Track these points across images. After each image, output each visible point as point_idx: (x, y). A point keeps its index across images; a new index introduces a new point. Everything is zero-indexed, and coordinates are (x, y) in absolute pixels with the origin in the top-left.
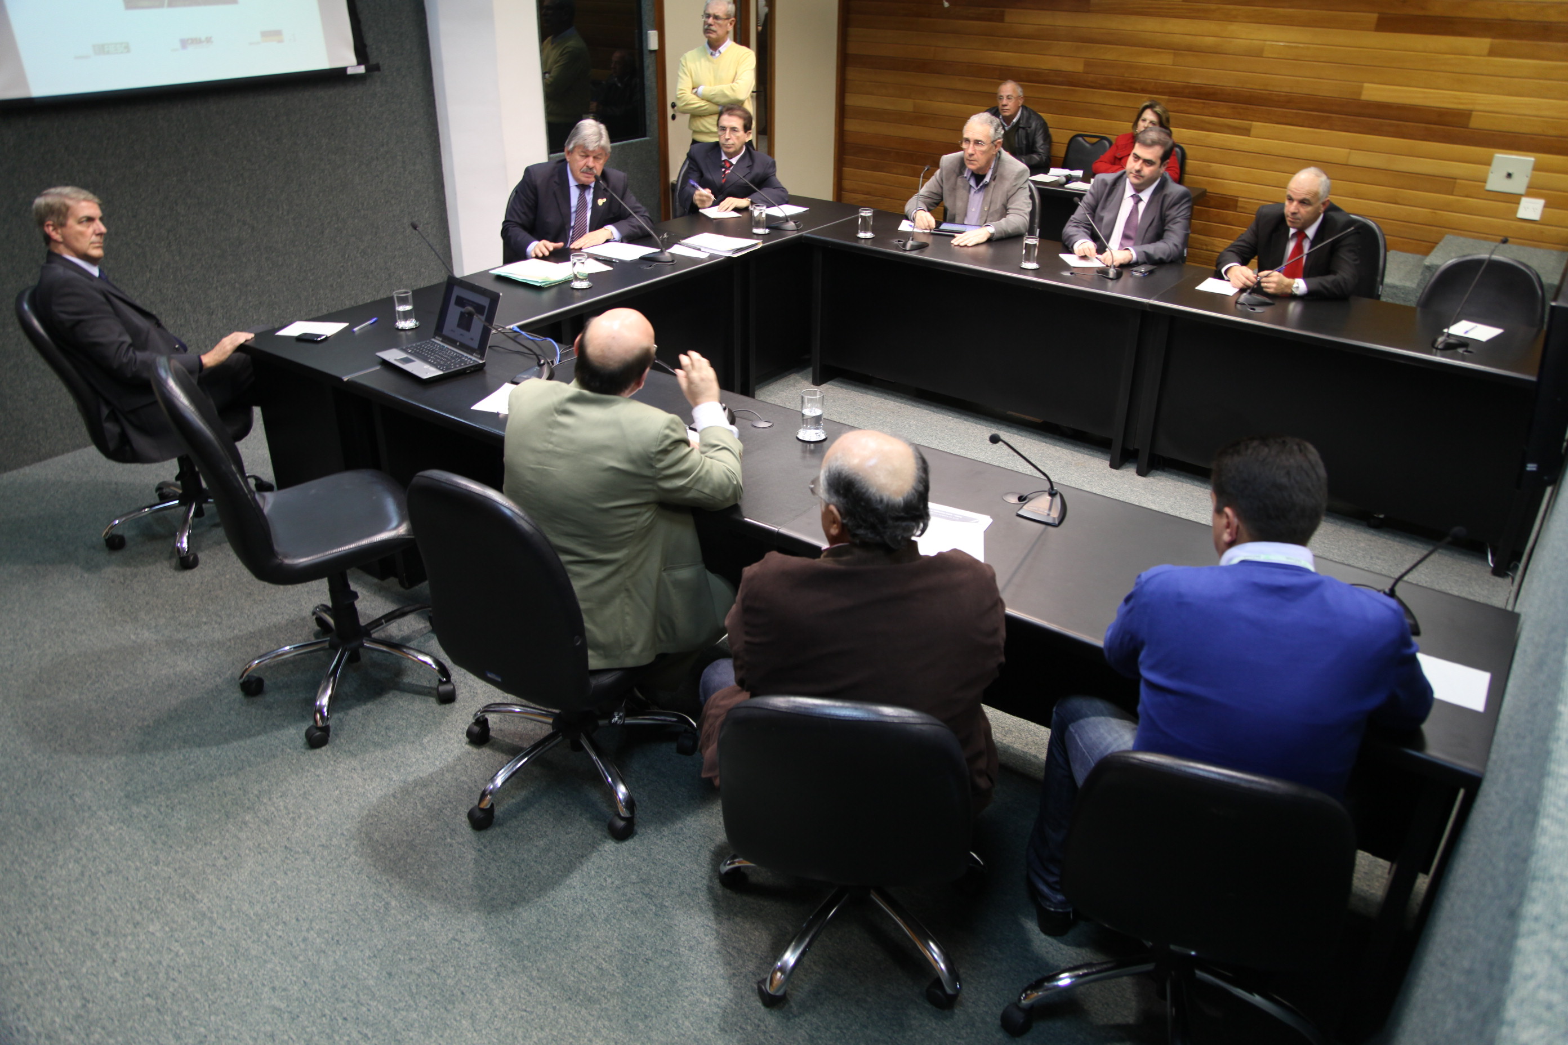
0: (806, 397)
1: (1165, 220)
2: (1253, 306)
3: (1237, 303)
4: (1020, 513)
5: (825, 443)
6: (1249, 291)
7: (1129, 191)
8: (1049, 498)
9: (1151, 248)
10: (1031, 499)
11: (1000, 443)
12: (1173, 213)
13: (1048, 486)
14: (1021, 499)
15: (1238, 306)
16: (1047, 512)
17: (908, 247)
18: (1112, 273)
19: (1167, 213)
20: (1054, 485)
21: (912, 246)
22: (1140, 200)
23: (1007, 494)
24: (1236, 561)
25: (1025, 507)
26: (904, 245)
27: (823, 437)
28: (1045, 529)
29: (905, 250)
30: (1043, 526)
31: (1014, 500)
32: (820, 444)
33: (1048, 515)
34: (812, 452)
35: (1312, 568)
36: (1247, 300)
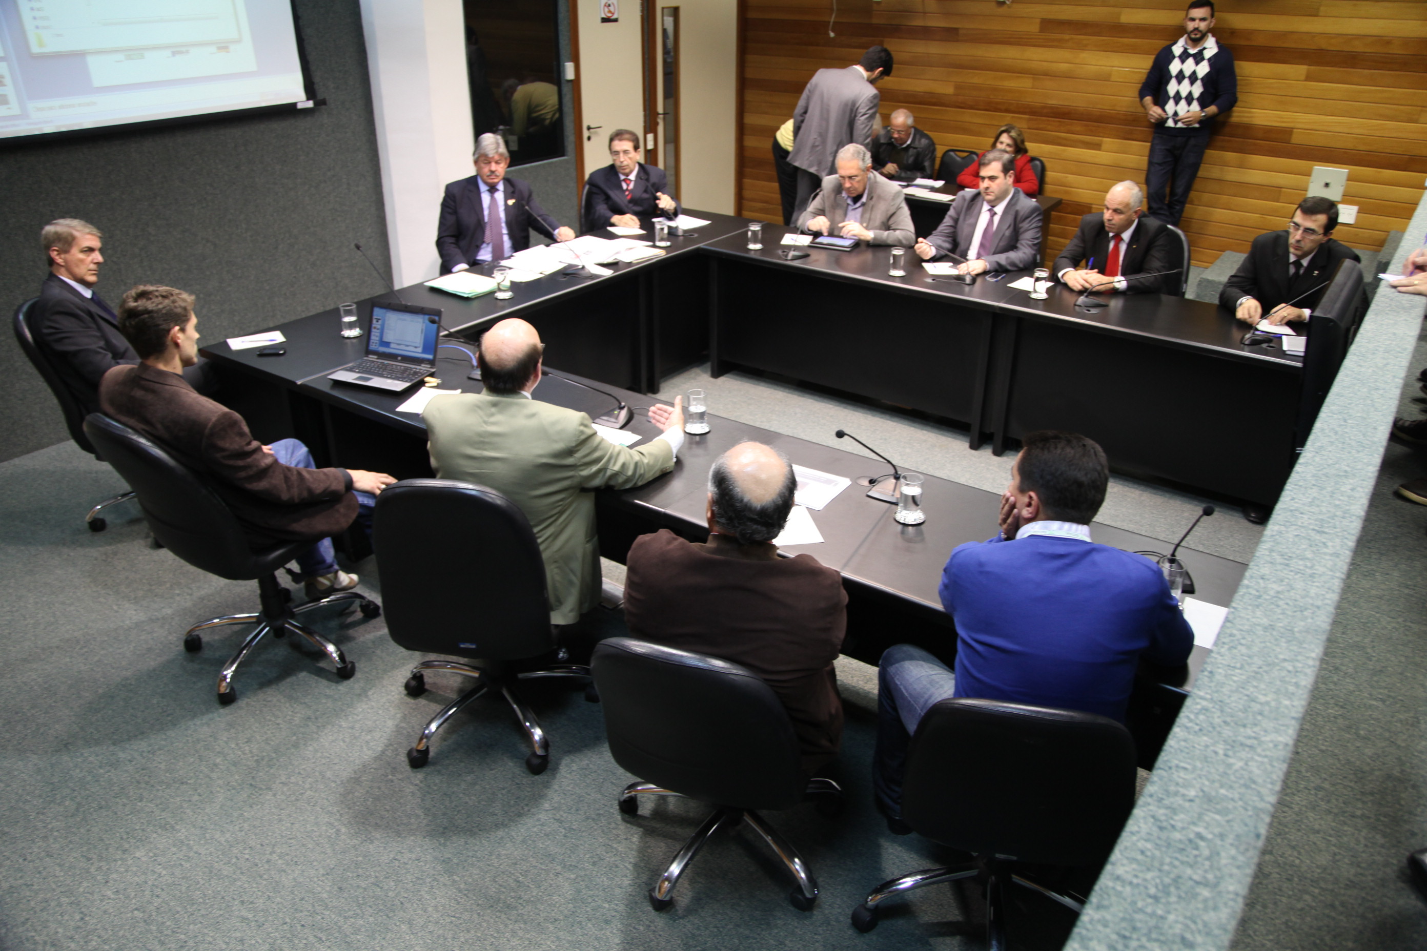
0: (692, 397)
1: (1018, 232)
2: (1089, 307)
3: (1075, 305)
4: (870, 494)
5: (708, 435)
6: (1085, 294)
8: (894, 481)
9: (1002, 258)
10: (879, 482)
11: (846, 437)
12: (1025, 225)
13: (893, 471)
14: (872, 482)
15: (1077, 308)
16: (891, 493)
17: (790, 257)
18: (968, 279)
19: (1021, 225)
20: (898, 469)
21: (793, 256)
22: (995, 214)
23: (859, 478)
24: (1026, 536)
25: (874, 489)
26: (787, 256)
27: (707, 430)
28: (888, 509)
29: (787, 260)
30: (887, 505)
31: (865, 483)
32: (704, 436)
33: (893, 495)
34: (698, 443)
35: (1088, 540)
36: (1084, 302)
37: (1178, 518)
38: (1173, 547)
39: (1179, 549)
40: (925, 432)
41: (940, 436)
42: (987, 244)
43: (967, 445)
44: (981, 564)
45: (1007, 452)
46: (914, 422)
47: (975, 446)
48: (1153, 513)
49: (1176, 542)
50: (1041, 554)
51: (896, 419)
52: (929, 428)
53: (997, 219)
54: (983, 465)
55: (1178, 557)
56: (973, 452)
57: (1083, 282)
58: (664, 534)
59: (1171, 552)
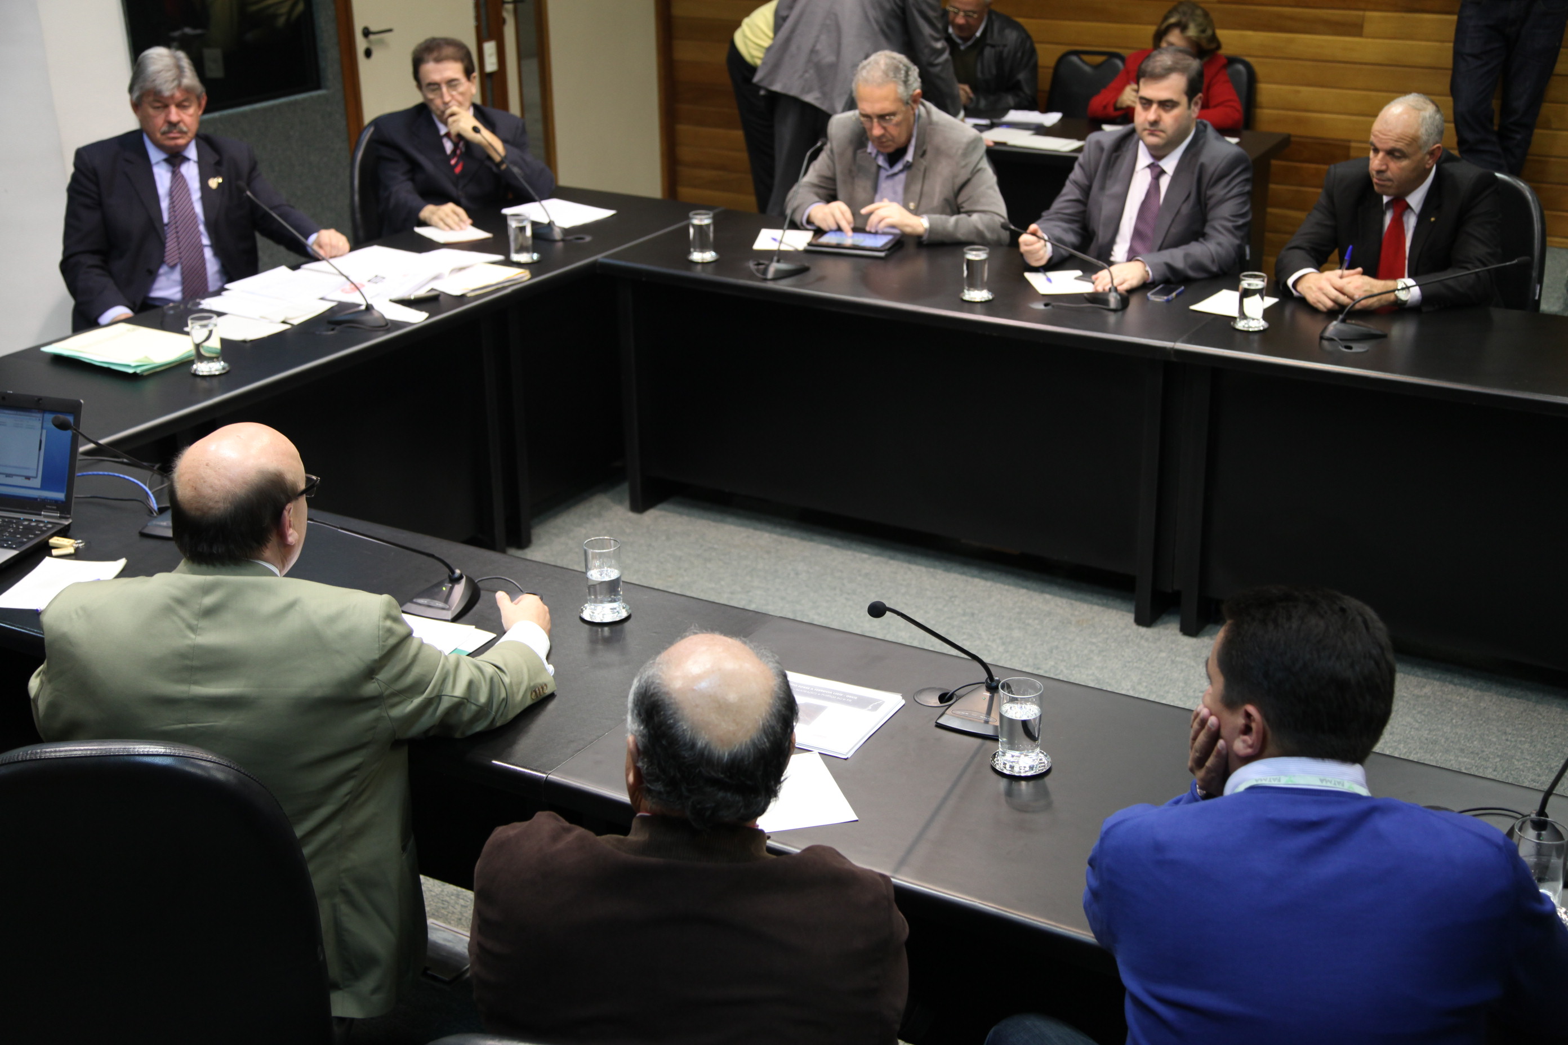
0: (590, 551)
1: (1206, 205)
2: (1348, 340)
3: (1322, 338)
4: (941, 721)
5: (627, 624)
6: (1341, 317)
7: (1144, 158)
8: (988, 694)
9: (1177, 257)
10: (960, 697)
11: (888, 613)
12: (1219, 191)
13: (984, 676)
14: (945, 698)
15: (1325, 343)
16: (983, 717)
17: (770, 275)
18: (1113, 300)
19: (1209, 193)
20: (992, 669)
21: (777, 271)
22: (1163, 172)
23: (921, 692)
24: (1241, 788)
25: (949, 711)
26: (765, 272)
27: (624, 614)
28: (980, 747)
29: (765, 280)
30: (978, 741)
31: (934, 701)
32: (619, 627)
33: (987, 722)
34: (607, 641)
35: (1364, 792)
36: (1339, 332)
37: (1558, 740)
38: (1540, 797)
39: (1552, 800)
40: (1048, 597)
41: (1077, 604)
42: (1147, 231)
43: (1130, 618)
44: (1158, 847)
45: (1208, 627)
46: (1026, 578)
47: (1145, 619)
48: (1505, 733)
49: (1546, 787)
50: (1273, 822)
51: (990, 574)
52: (1056, 589)
53: (1165, 182)
54: (1163, 655)
55: (1553, 815)
56: (1143, 630)
57: (1335, 293)
58: (545, 821)
59: (1537, 806)
